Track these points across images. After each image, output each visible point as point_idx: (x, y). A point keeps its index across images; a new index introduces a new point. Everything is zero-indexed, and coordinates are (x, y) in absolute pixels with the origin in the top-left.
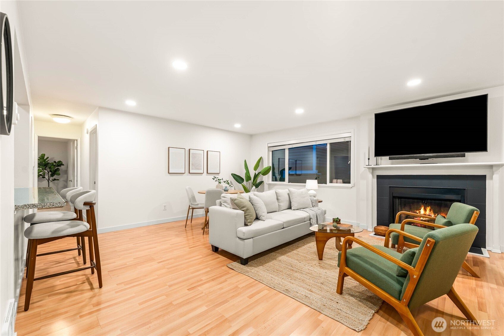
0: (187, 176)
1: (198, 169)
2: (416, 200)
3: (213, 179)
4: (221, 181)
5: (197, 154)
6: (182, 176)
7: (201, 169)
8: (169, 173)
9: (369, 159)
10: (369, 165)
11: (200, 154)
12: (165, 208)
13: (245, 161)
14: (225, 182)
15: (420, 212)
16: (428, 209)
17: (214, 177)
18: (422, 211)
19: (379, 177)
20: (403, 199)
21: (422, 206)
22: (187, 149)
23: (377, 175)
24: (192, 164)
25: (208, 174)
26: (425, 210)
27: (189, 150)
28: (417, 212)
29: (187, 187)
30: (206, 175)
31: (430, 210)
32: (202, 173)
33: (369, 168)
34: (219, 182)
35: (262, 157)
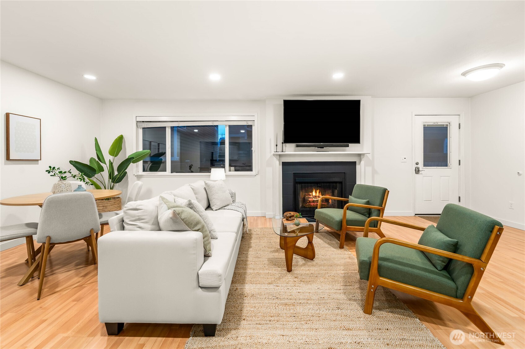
2: (310, 184)
3: (46, 171)
4: (67, 175)
9: (277, 145)
10: (277, 152)
13: (96, 140)
14: (74, 177)
15: (312, 194)
16: (318, 191)
17: (50, 167)
18: (314, 194)
19: (284, 164)
20: (303, 184)
21: (314, 189)
23: (282, 162)
25: (8, 162)
26: (316, 192)
28: (311, 194)
30: (5, 164)
31: (319, 192)
33: (277, 155)
34: (62, 178)
35: (122, 135)
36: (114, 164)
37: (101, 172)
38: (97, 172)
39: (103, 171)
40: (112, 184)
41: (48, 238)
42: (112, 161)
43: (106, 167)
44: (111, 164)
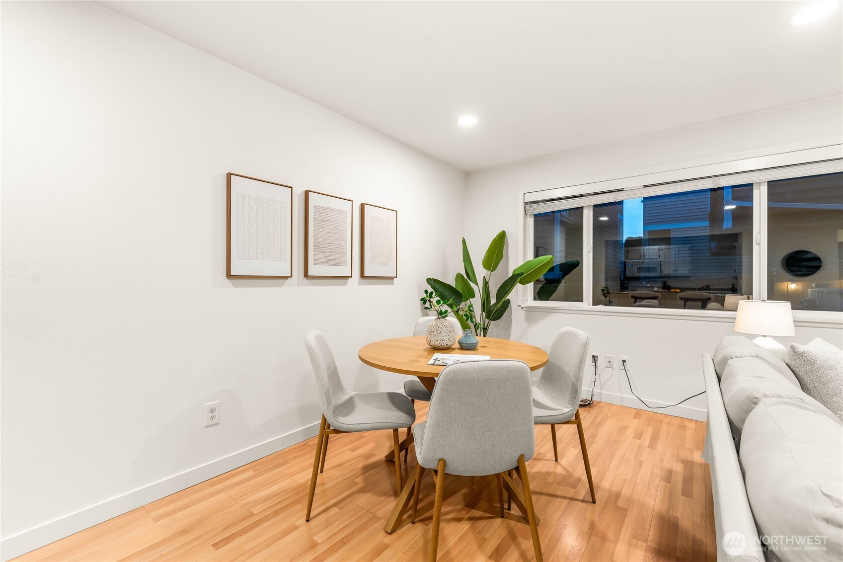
0: (297, 288)
1: (335, 263)
5: (331, 209)
6: (281, 285)
7: (345, 265)
8: (229, 275)
11: (340, 211)
12: (212, 418)
13: (464, 241)
22: (299, 191)
24: (316, 246)
25: (363, 281)
27: (307, 193)
29: (311, 337)
30: (359, 284)
32: (347, 278)
35: (504, 231)
36: (490, 284)
37: (470, 299)
38: (463, 299)
39: (473, 296)
40: (487, 320)
41: (442, 462)
42: (487, 280)
43: (478, 289)
44: (486, 283)
